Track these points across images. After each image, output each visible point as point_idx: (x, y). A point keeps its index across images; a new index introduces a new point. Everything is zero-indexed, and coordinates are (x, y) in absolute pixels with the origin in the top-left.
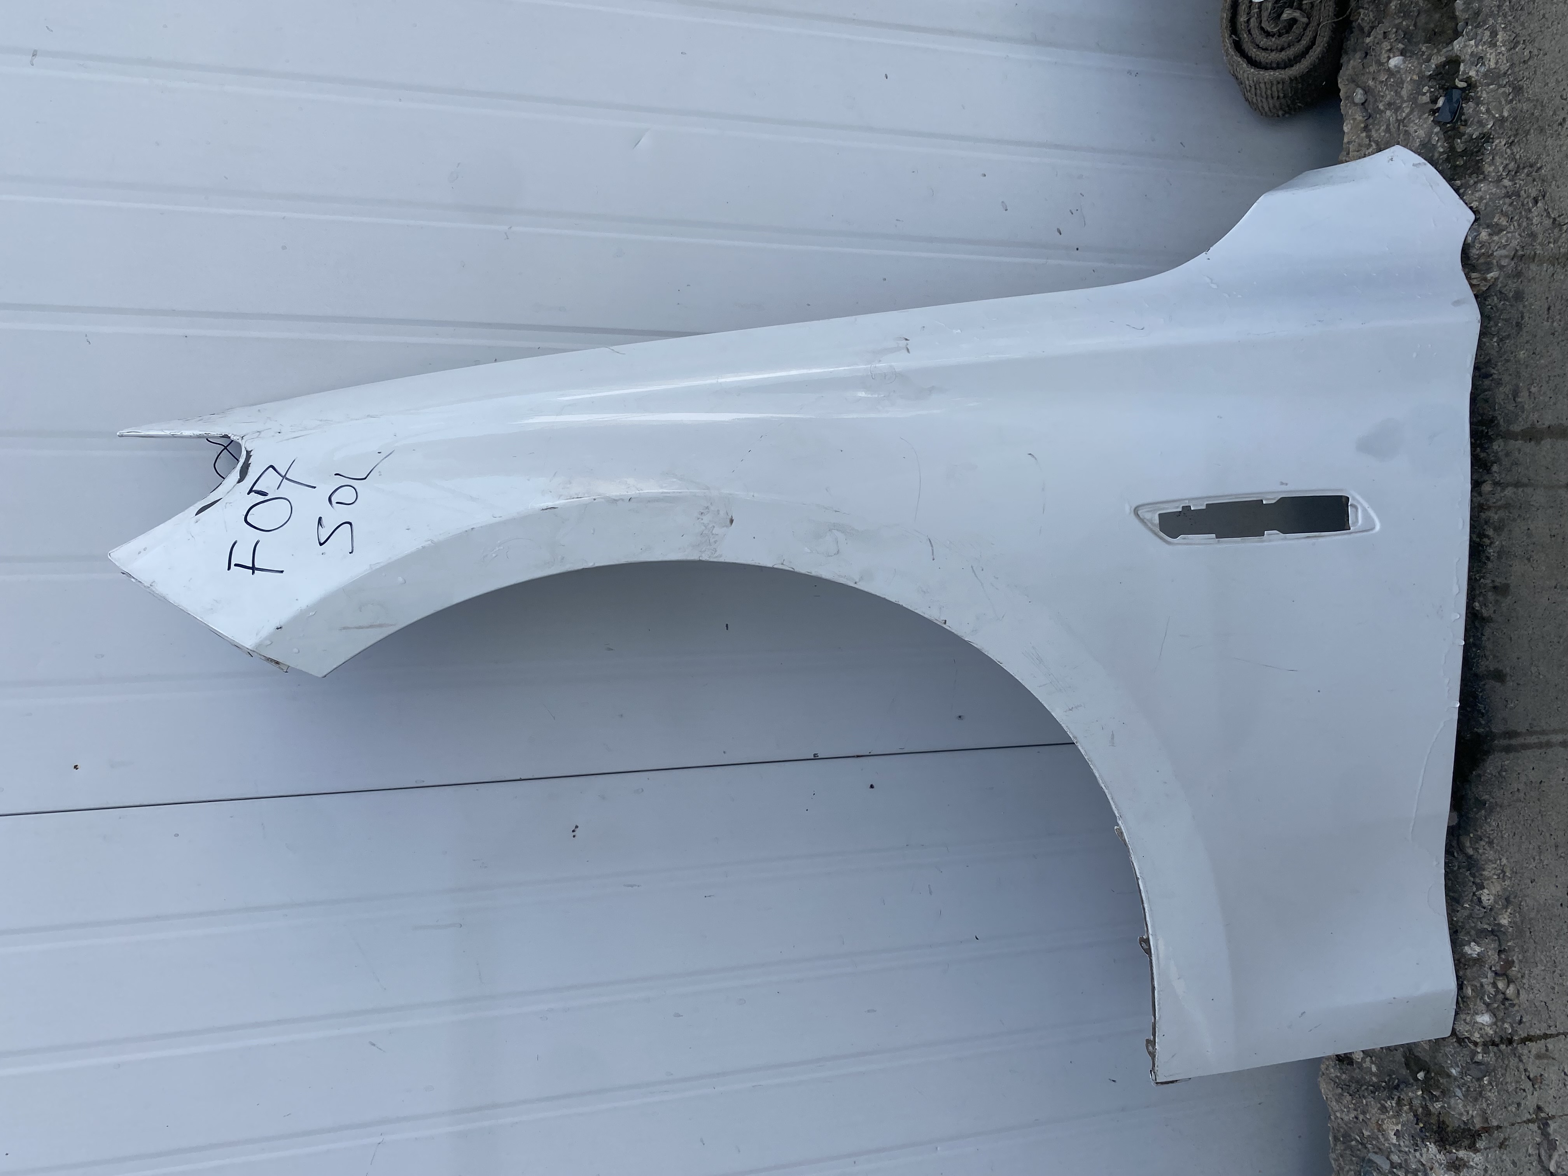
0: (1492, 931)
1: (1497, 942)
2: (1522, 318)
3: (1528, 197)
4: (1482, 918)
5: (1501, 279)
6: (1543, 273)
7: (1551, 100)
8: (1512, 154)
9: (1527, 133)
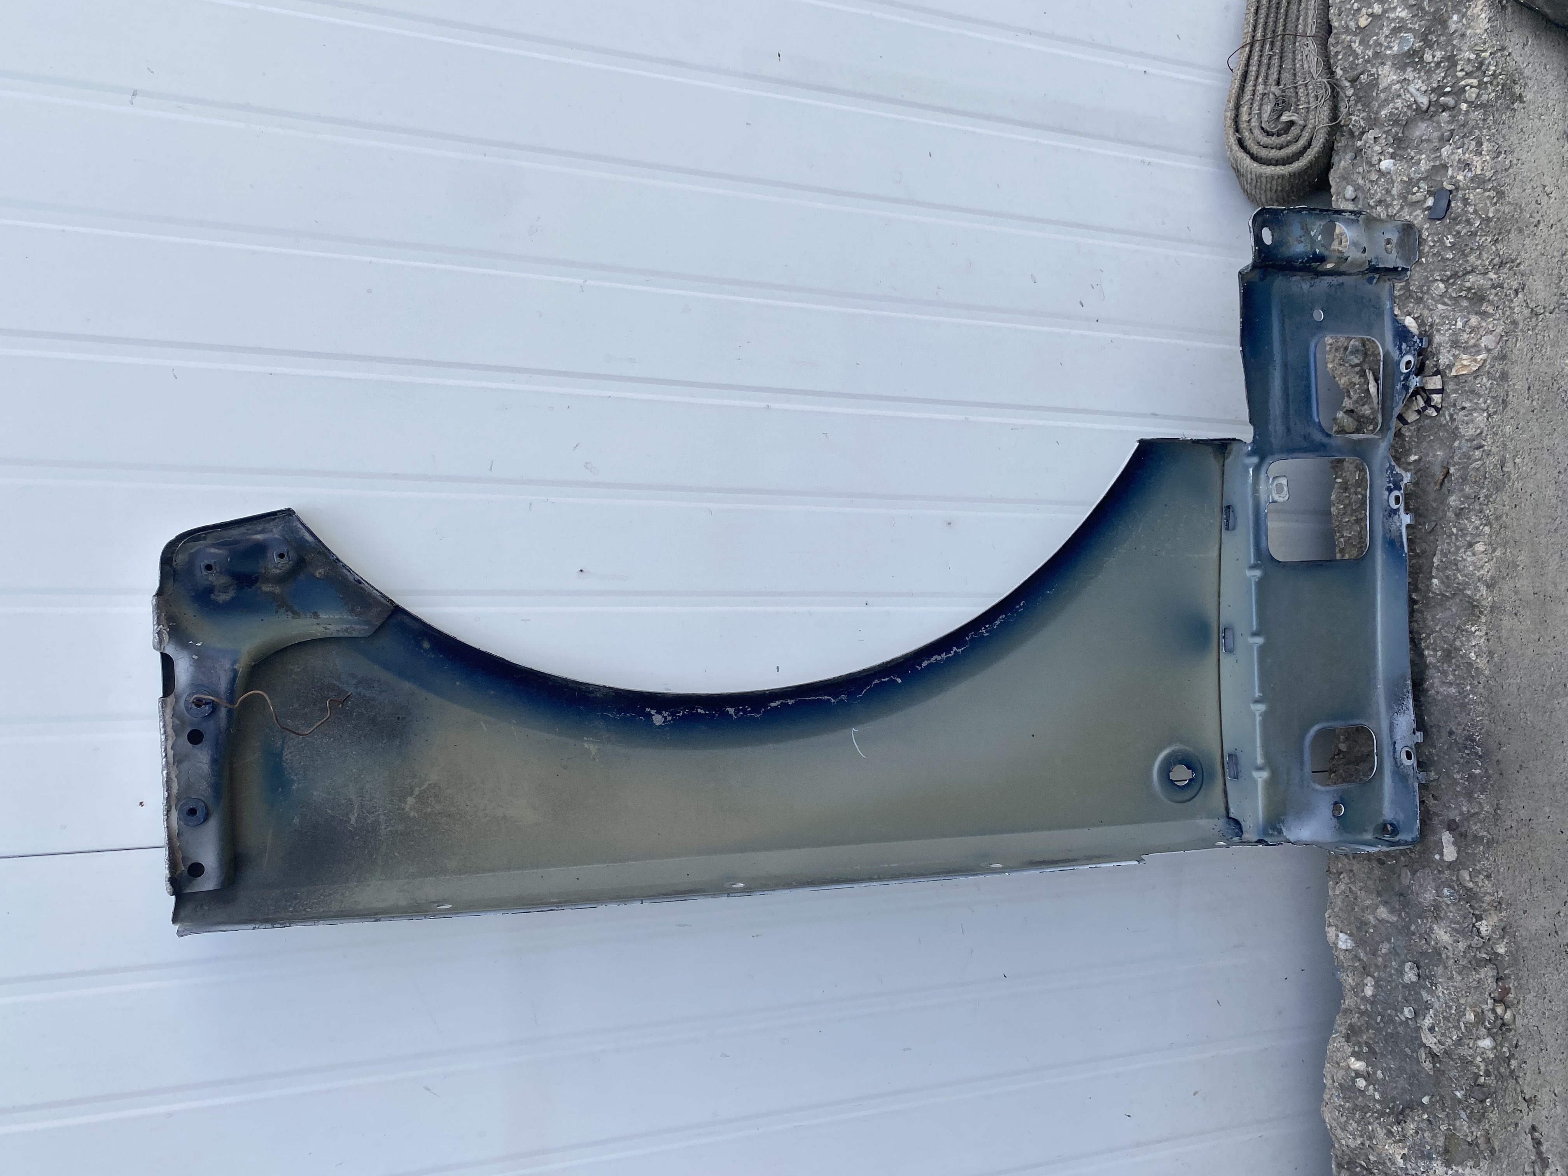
0: (1490, 960)
1: (1495, 971)
2: (1507, 395)
3: (1511, 289)
4: (1480, 948)
5: (1489, 361)
6: (1524, 357)
7: (1527, 205)
8: (1497, 250)
9: (1509, 232)
